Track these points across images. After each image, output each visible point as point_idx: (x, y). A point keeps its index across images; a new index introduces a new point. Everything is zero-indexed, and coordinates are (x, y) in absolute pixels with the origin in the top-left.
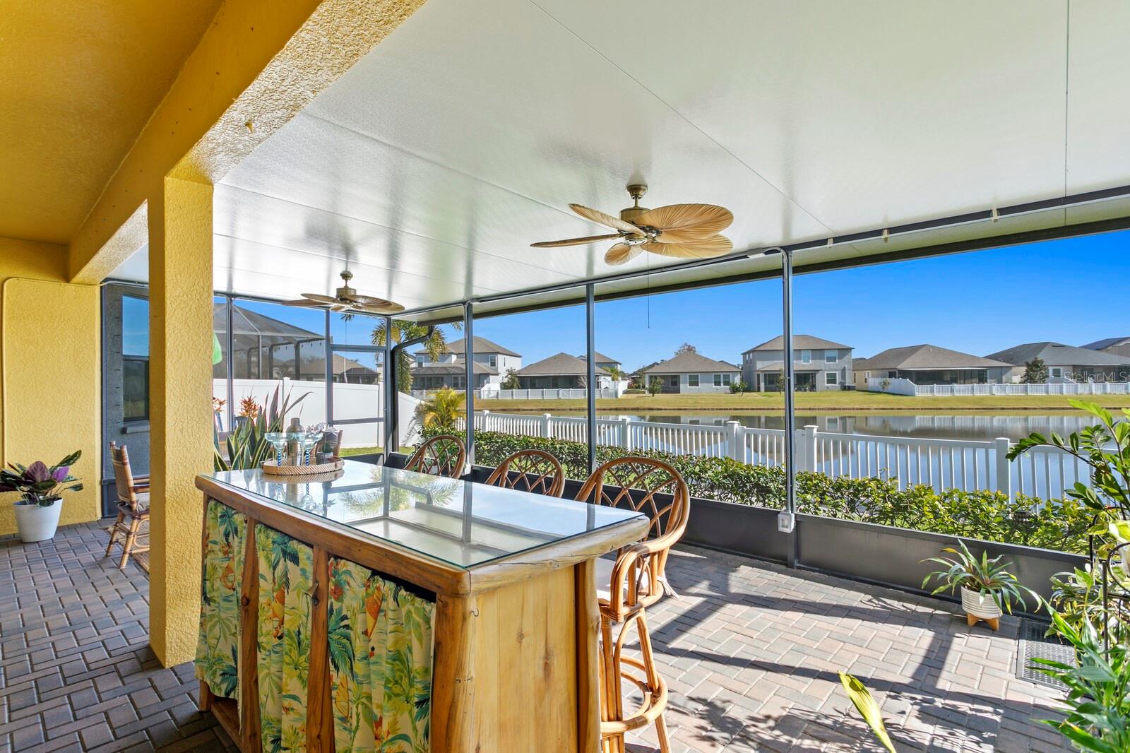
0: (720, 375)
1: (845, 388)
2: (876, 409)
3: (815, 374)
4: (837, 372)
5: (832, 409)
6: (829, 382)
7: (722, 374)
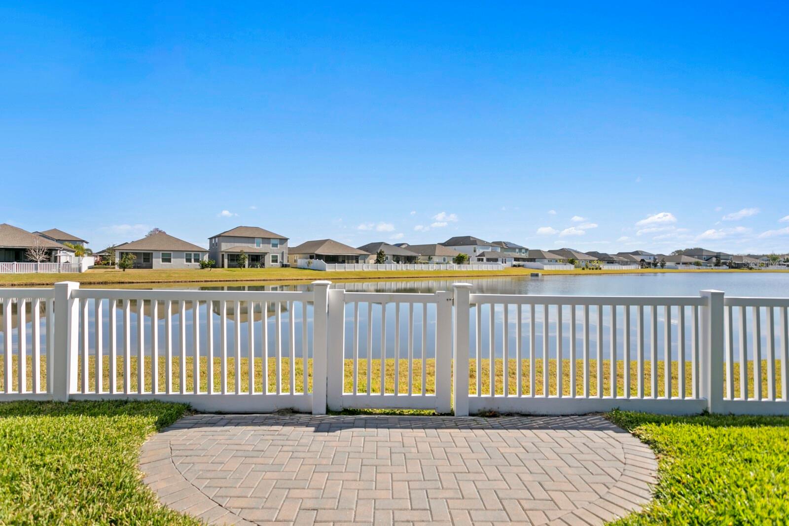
1: (284, 266)
3: (264, 255)
4: (278, 255)
5: (279, 280)
6: (273, 261)
7: (193, 254)
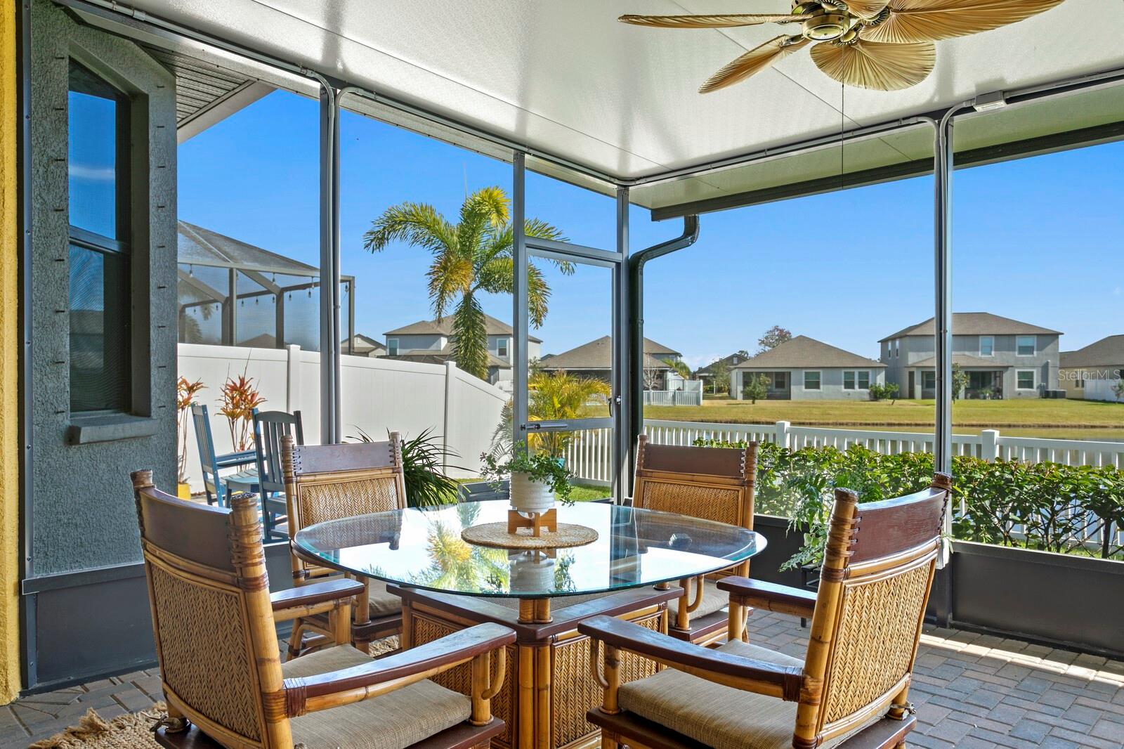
0: (854, 373)
1: (1046, 395)
2: (1116, 427)
3: (1002, 373)
4: (1035, 371)
5: (1044, 426)
6: (1021, 385)
7: (856, 372)
